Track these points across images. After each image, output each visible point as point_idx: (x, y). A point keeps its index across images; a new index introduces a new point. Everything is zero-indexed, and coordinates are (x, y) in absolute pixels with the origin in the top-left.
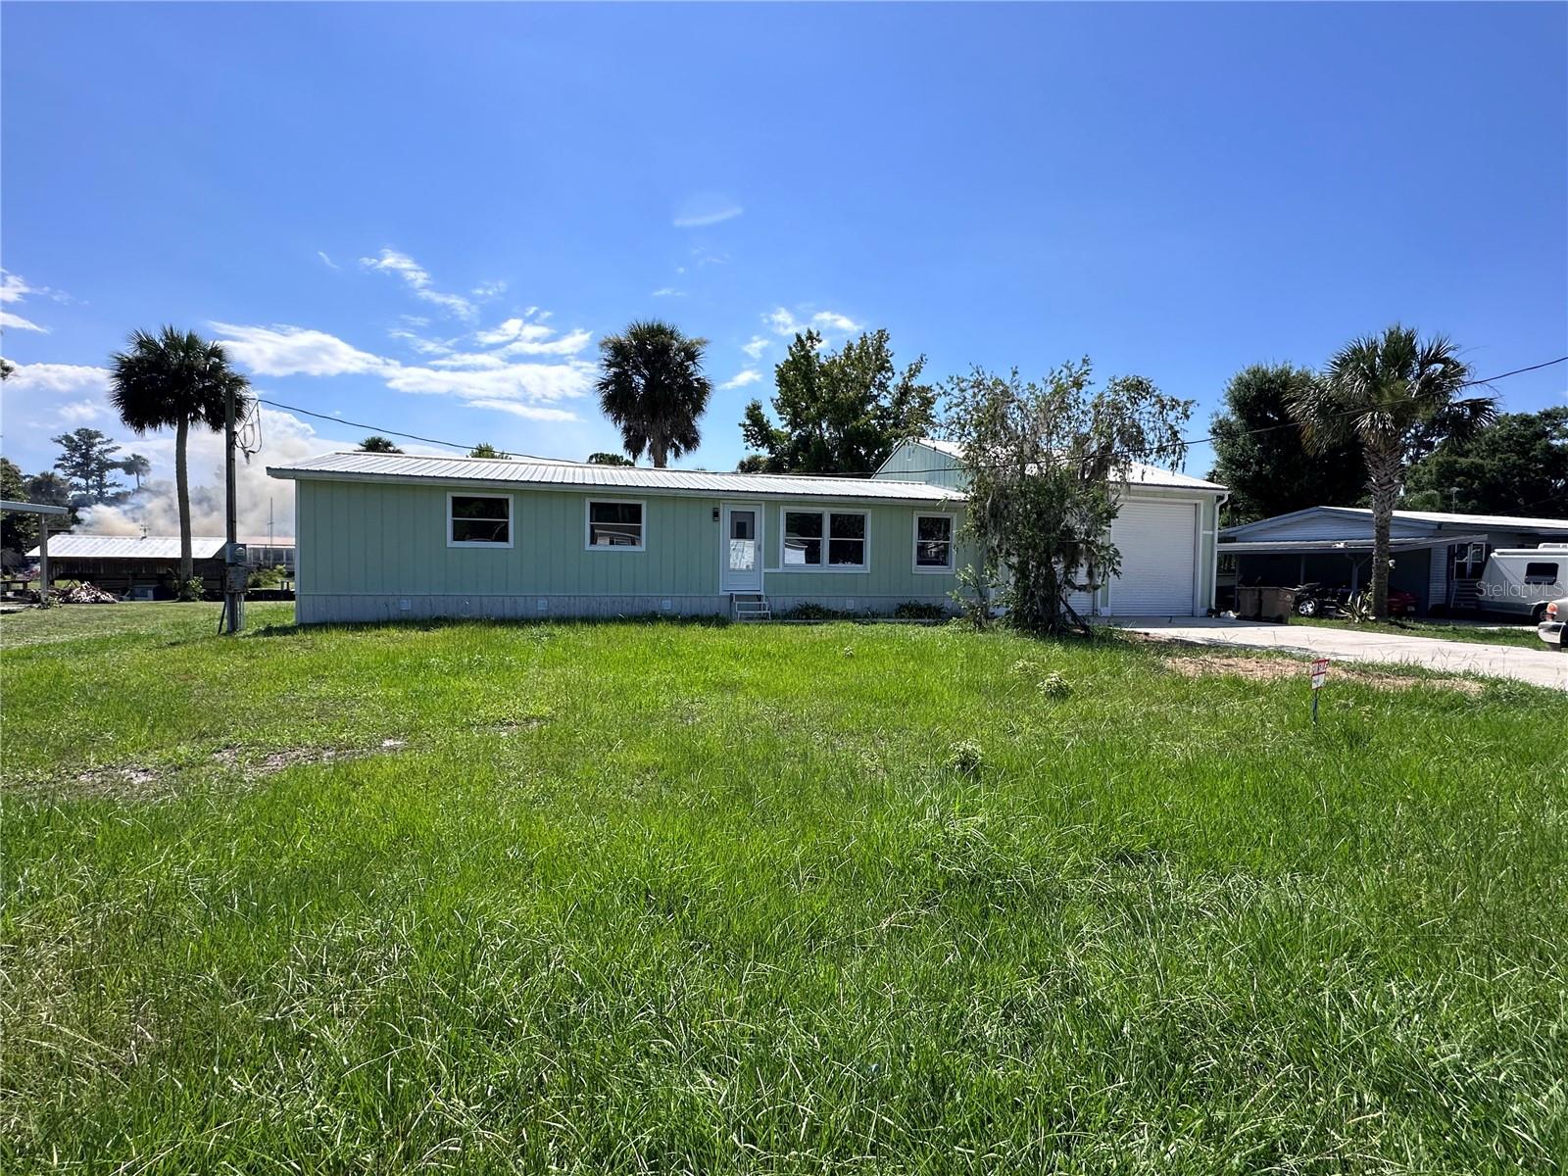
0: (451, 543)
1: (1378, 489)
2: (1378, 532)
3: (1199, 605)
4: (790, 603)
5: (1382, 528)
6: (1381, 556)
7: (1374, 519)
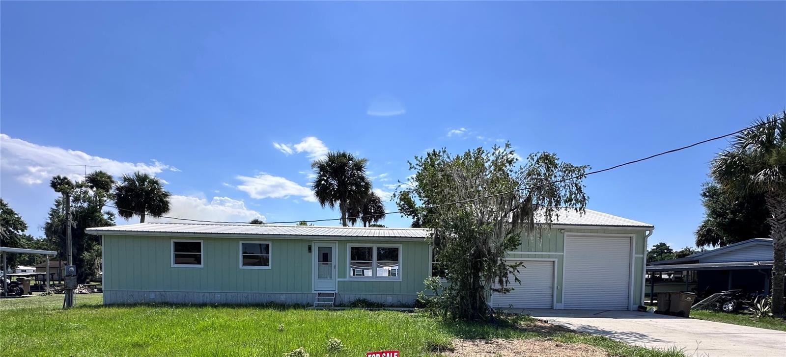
0: (173, 265)
1: (776, 223)
2: (775, 253)
3: (632, 304)
4: (353, 298)
5: (779, 250)
6: (777, 270)
7: (773, 244)
